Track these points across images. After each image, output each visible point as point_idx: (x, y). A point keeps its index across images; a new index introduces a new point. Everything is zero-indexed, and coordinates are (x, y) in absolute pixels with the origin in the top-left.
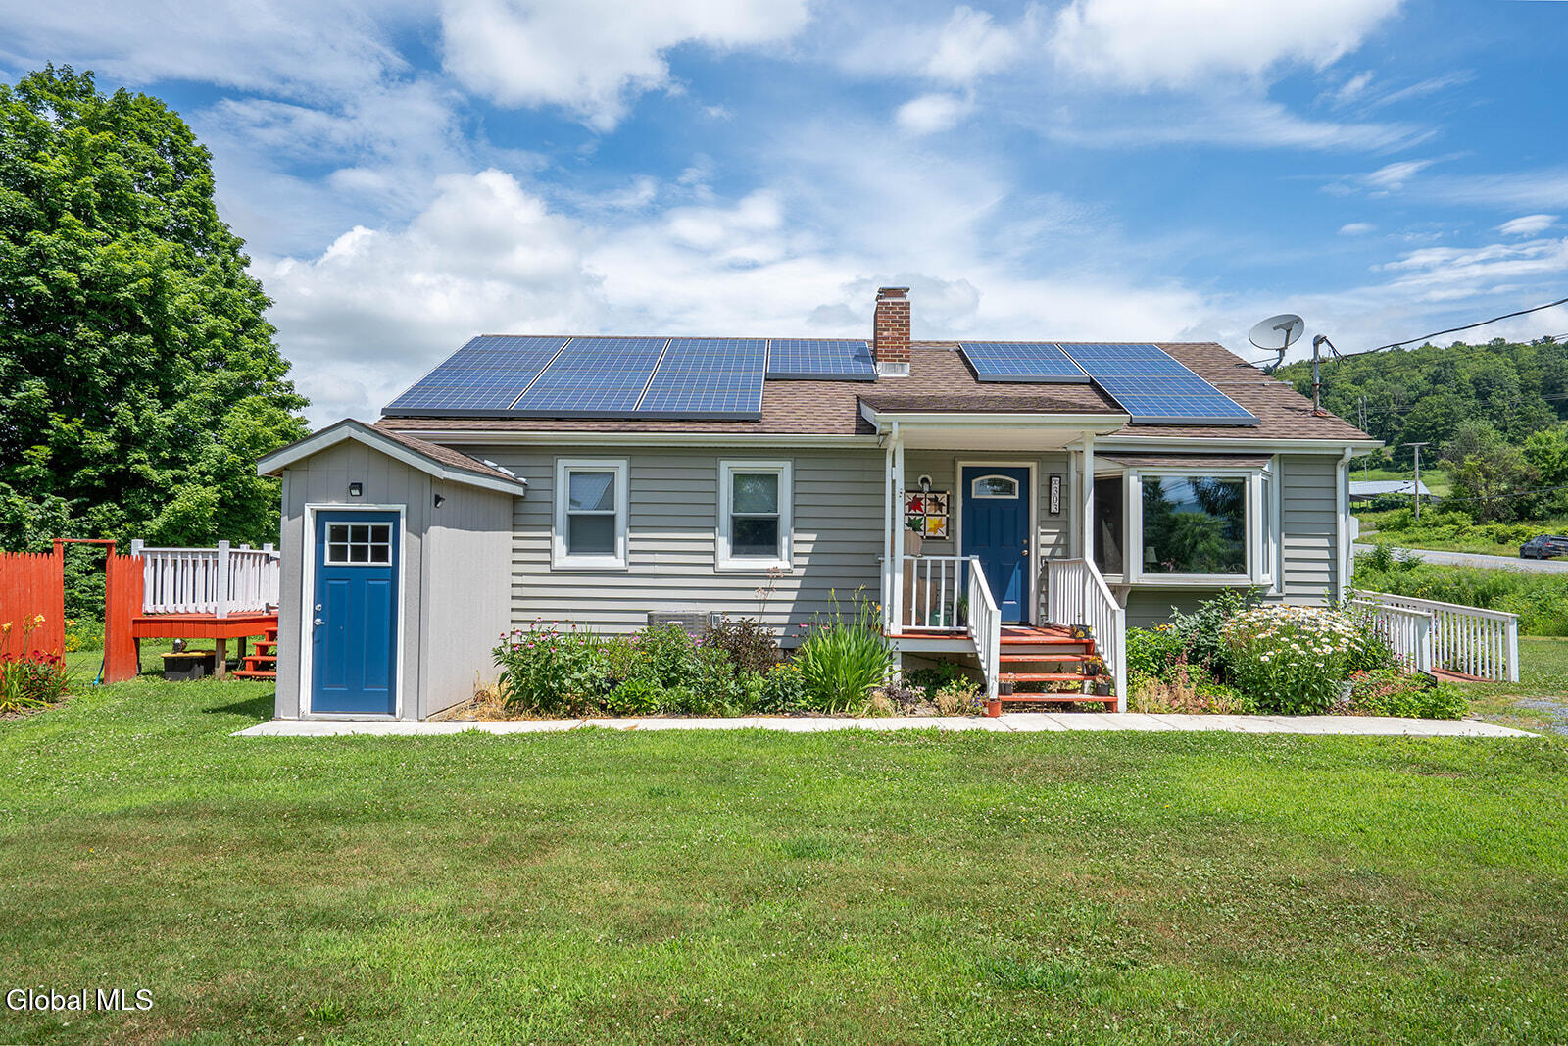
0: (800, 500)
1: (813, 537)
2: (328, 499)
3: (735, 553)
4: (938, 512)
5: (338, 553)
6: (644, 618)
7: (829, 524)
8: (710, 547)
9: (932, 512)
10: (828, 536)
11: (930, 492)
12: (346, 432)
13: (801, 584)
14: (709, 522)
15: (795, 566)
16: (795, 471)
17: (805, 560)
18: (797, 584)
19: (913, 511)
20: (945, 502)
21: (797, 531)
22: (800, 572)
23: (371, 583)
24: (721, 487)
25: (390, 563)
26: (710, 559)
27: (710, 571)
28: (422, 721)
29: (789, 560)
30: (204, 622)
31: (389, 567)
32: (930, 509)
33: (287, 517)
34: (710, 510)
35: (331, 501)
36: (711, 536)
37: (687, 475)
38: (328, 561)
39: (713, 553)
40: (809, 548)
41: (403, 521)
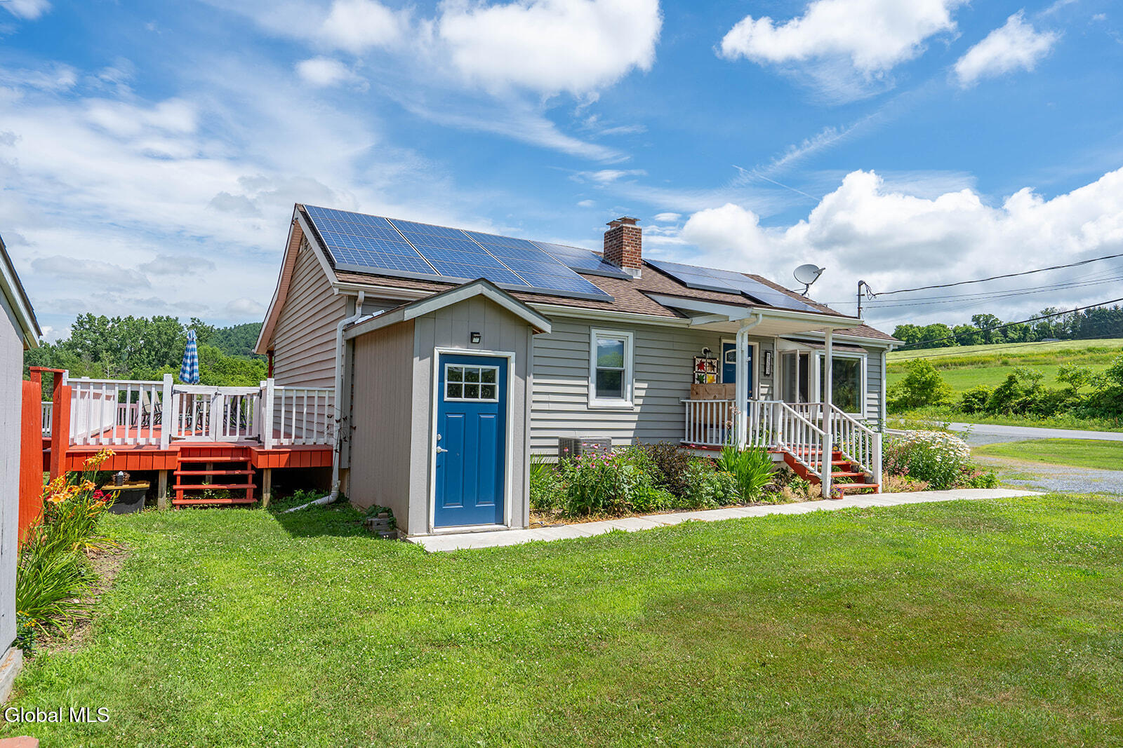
0: (639, 360)
1: (645, 385)
2: (452, 344)
3: (598, 395)
4: (712, 372)
5: (455, 391)
6: (556, 442)
7: (655, 377)
8: (584, 390)
9: (709, 372)
10: (656, 385)
11: (709, 359)
12: (479, 289)
13: (639, 417)
14: (584, 373)
15: (636, 405)
16: (636, 339)
17: (640, 401)
18: (635, 418)
19: (699, 370)
20: (715, 365)
21: (637, 381)
22: (638, 409)
23: (482, 416)
24: (592, 349)
25: (497, 400)
26: (584, 399)
27: (584, 408)
28: (525, 528)
29: (632, 401)
30: (153, 453)
31: (496, 403)
32: (708, 369)
33: (418, 358)
34: (584, 364)
35: (454, 346)
36: (585, 383)
37: (570, 337)
38: (446, 399)
39: (587, 395)
40: (643, 393)
41: (512, 367)
